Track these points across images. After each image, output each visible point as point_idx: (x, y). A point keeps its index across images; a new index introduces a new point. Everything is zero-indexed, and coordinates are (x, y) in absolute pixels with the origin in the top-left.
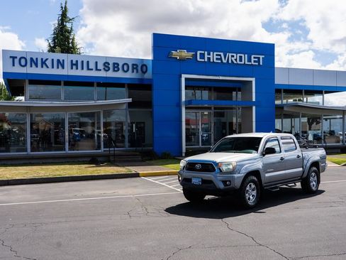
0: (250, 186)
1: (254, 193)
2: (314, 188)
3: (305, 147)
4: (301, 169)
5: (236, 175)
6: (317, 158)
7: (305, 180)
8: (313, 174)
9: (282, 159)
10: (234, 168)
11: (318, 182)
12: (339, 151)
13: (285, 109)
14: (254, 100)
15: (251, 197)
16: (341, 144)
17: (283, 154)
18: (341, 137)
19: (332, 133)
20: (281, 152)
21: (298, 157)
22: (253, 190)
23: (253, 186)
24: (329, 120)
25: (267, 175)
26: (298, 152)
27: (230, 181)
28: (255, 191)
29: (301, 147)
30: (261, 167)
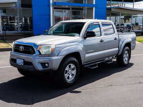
0: (70, 66)
1: (74, 72)
2: (126, 63)
3: (122, 31)
4: (117, 49)
5: (54, 58)
6: (129, 40)
7: (120, 57)
8: (126, 52)
9: (102, 41)
10: (53, 51)
11: (129, 57)
12: (140, 34)
13: (112, 10)
14: (94, 3)
15: (70, 76)
16: (141, 30)
17: (103, 37)
18: (141, 27)
19: (137, 24)
20: (101, 35)
21: (116, 39)
22: (73, 70)
23: (73, 66)
24: (135, 17)
25: (87, 55)
26: (116, 35)
27: (48, 63)
28: (75, 71)
29: (118, 31)
30: (81, 49)
